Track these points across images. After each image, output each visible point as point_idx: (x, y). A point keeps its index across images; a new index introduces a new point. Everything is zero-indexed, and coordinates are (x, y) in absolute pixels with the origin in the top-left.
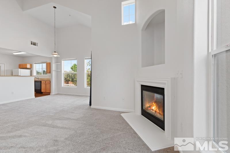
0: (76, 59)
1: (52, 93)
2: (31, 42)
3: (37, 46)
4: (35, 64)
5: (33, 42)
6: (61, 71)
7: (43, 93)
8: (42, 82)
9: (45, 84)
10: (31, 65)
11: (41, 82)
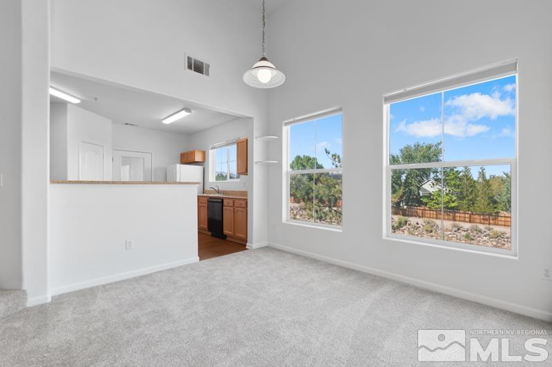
0: (340, 110)
1: (252, 243)
2: (188, 58)
3: (207, 74)
4: (212, 149)
5: (194, 60)
6: (280, 165)
7: (228, 239)
8: (225, 202)
9: (232, 209)
10: (204, 154)
11: (223, 201)
